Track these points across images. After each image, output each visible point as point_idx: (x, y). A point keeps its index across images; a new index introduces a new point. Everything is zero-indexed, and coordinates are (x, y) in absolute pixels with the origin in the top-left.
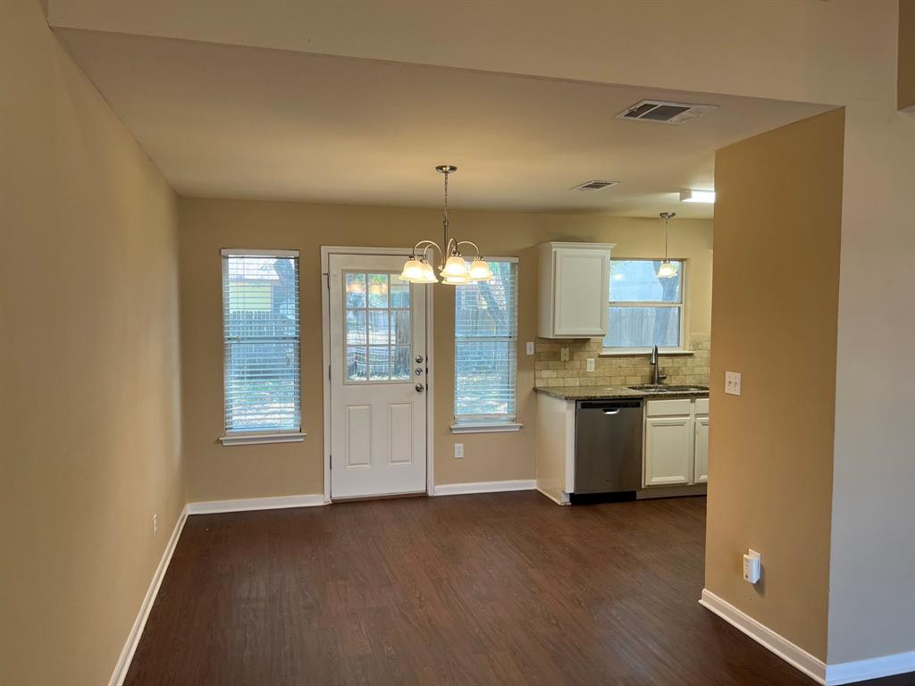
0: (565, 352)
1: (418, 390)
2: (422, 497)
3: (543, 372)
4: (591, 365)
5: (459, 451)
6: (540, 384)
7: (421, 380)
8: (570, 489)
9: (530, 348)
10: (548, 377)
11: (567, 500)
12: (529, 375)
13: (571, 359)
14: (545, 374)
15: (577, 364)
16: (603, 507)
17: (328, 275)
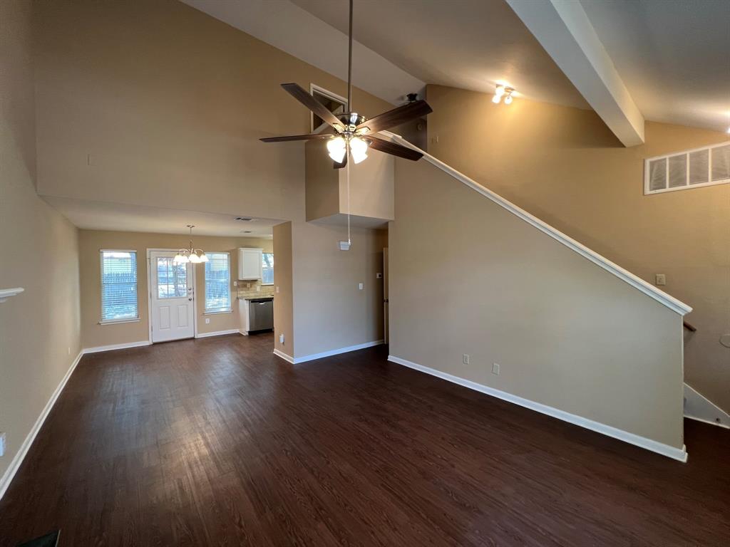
0: (248, 285)
1: (190, 300)
2: (193, 339)
3: (240, 291)
4: (258, 289)
5: (207, 321)
6: (239, 296)
7: (191, 296)
8: (248, 330)
9: (235, 284)
10: (242, 293)
11: (247, 334)
12: (235, 293)
13: (251, 287)
15: (253, 288)
16: (260, 335)
17: (150, 259)
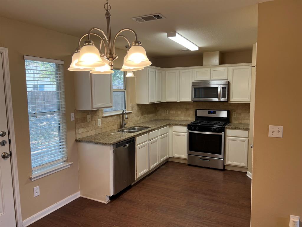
1: (4, 157)
3: (79, 129)
4: (99, 122)
6: (79, 137)
9: (72, 117)
12: (72, 133)
13: (92, 120)
14: (81, 130)
15: (94, 122)
